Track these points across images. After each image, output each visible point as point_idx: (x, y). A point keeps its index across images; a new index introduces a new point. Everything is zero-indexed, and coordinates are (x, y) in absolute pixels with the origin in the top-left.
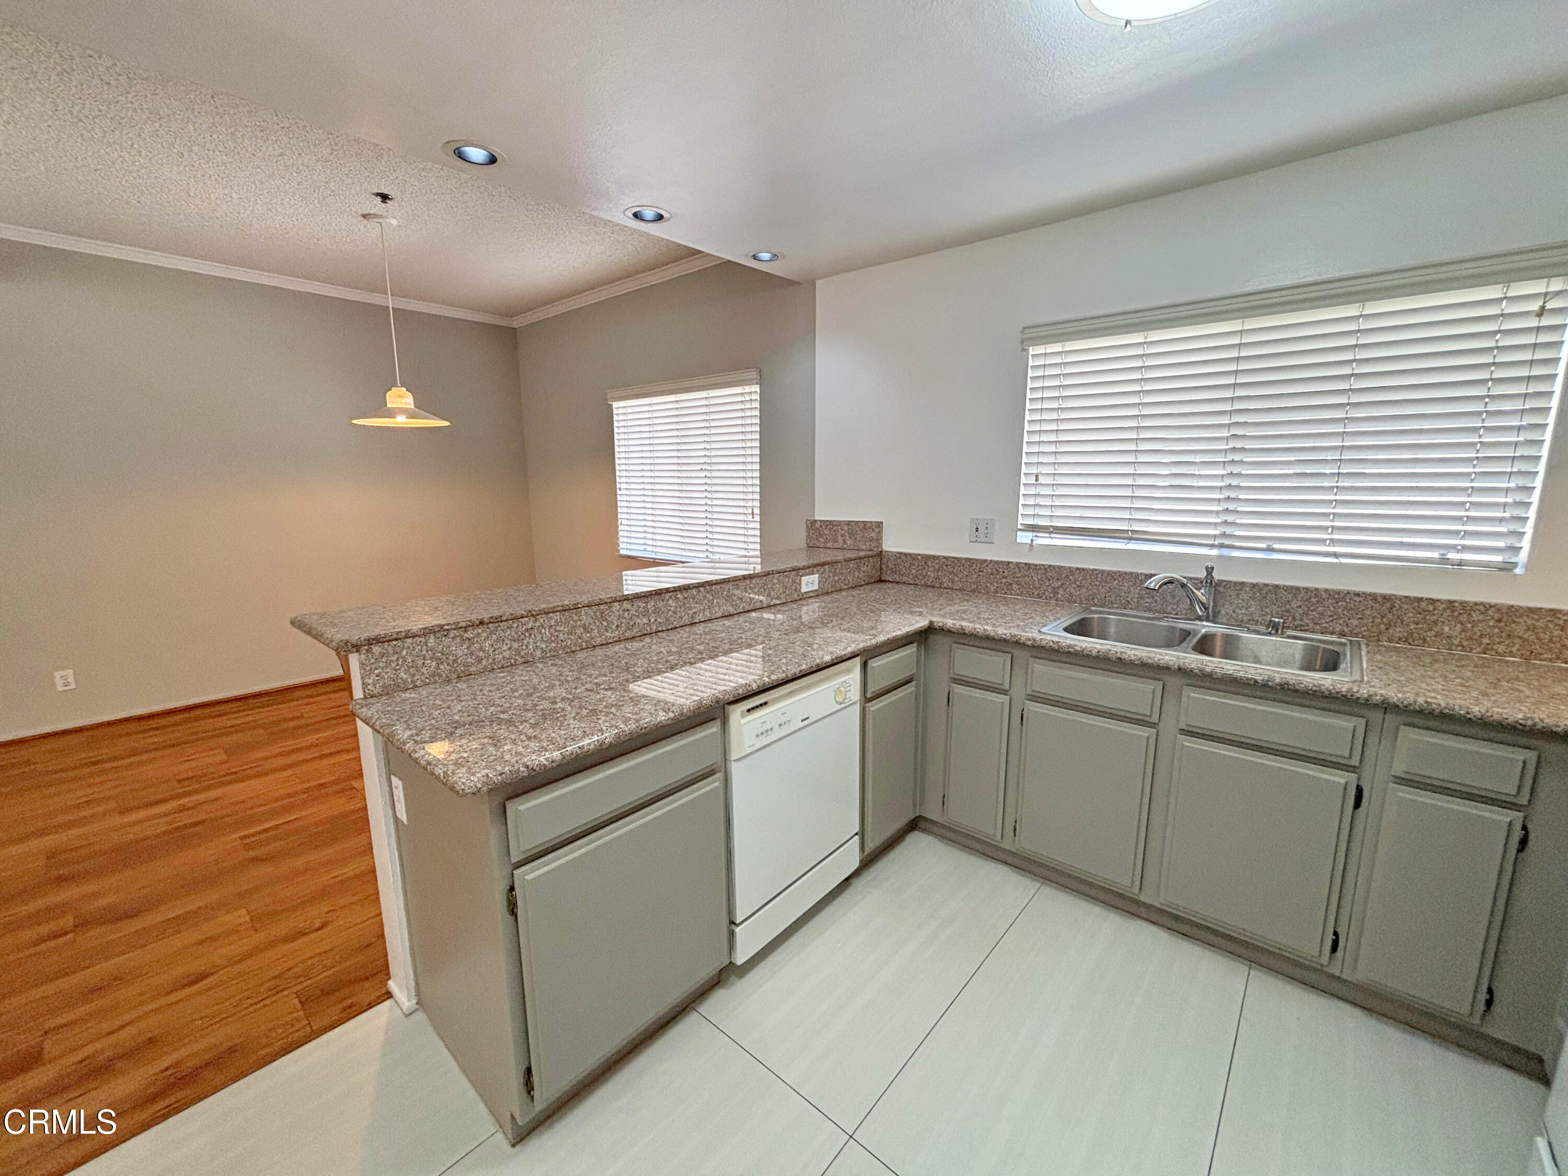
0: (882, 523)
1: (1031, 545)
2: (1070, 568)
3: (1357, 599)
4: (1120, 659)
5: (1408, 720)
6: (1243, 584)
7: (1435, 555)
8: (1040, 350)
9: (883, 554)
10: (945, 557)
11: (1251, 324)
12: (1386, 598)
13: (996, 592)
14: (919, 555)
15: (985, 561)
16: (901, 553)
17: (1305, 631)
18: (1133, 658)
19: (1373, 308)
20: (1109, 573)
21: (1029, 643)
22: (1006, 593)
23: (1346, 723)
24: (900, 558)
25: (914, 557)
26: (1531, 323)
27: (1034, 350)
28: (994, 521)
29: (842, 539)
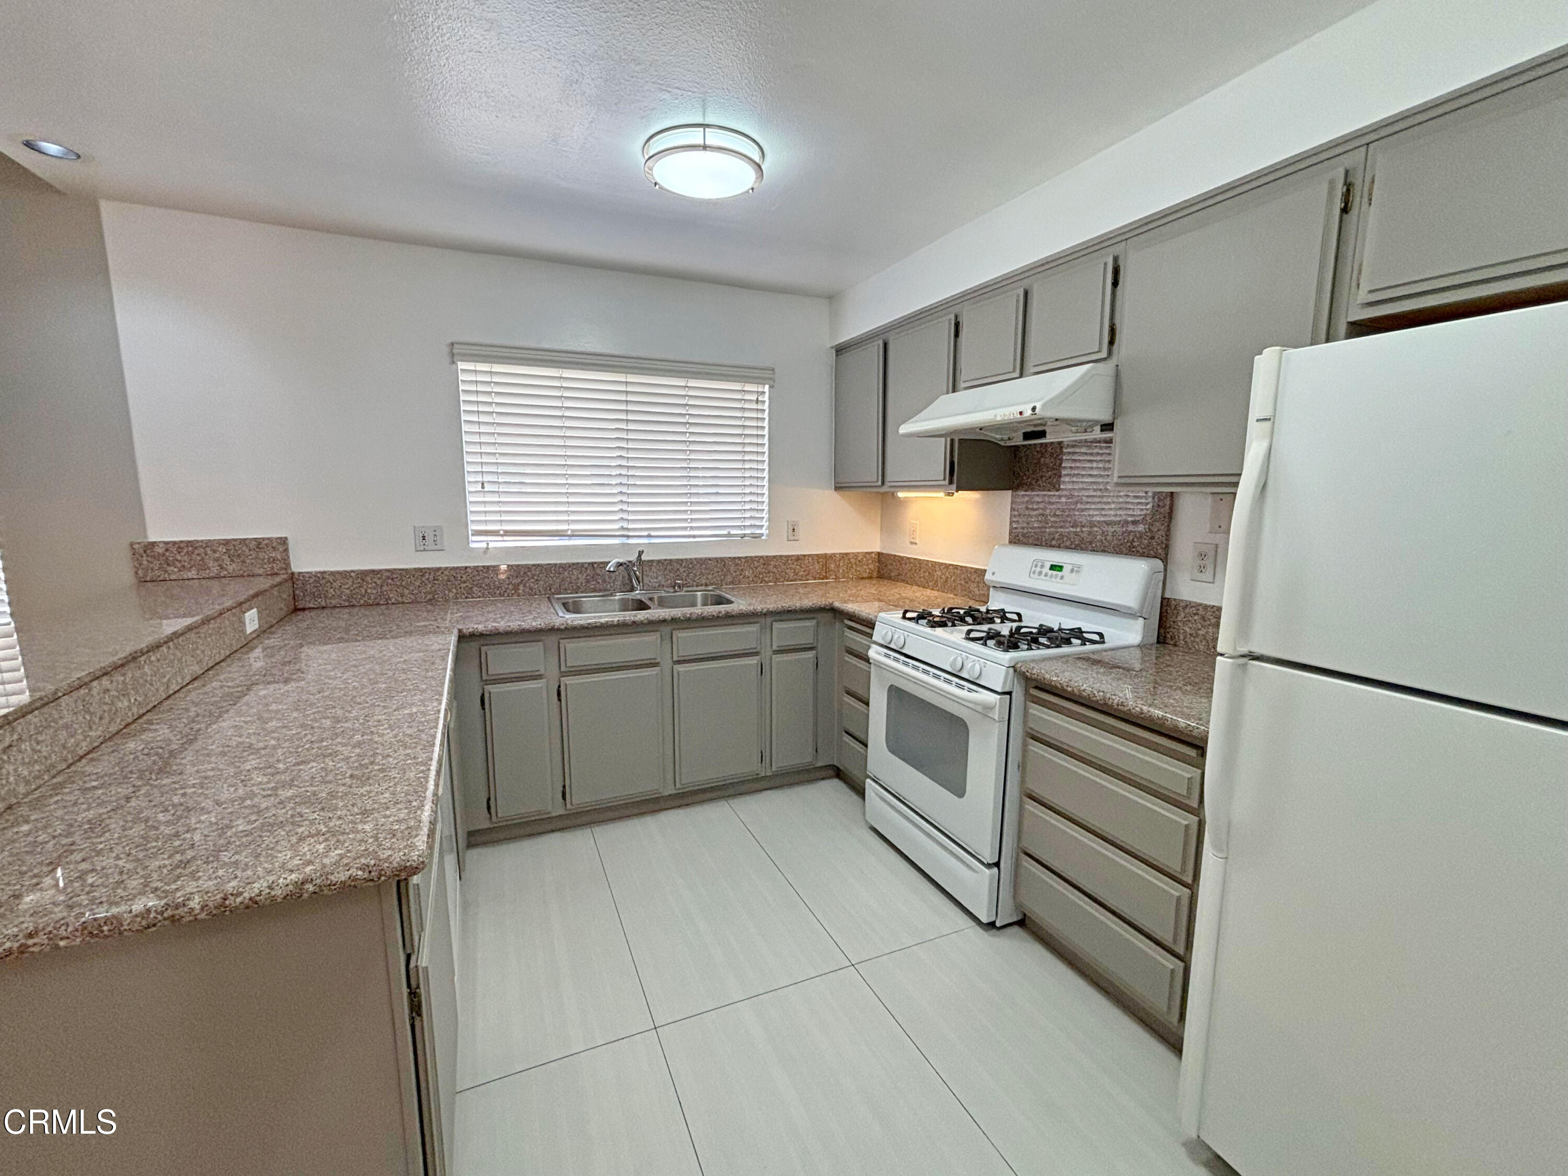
0: (286, 538)
1: (487, 548)
2: (526, 565)
3: (710, 562)
4: (634, 622)
5: (777, 618)
6: (652, 561)
7: (725, 532)
8: (468, 366)
9: (296, 576)
10: (387, 570)
11: (631, 378)
12: (722, 559)
14: (353, 571)
15: (439, 569)
16: (324, 572)
17: (690, 586)
18: (643, 619)
19: (692, 383)
21: (562, 627)
22: (467, 598)
23: (754, 628)
24: (323, 578)
25: (345, 575)
26: (754, 406)
27: (461, 365)
28: (440, 528)
29: (216, 564)
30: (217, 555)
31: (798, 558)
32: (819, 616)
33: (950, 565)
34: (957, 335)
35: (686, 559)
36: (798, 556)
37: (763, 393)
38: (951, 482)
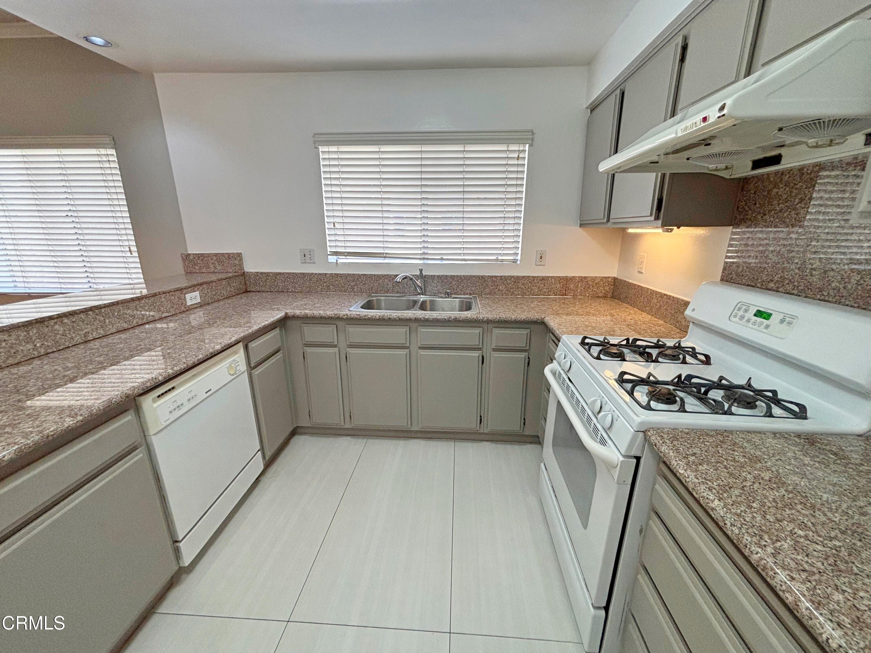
0: (241, 253)
1: (337, 263)
2: (358, 274)
3: (474, 278)
4: (390, 319)
5: (495, 325)
6: (434, 276)
7: (494, 258)
8: (326, 149)
9: (246, 274)
10: (287, 273)
11: (425, 148)
12: (483, 277)
13: (322, 291)
14: (271, 273)
15: (312, 274)
16: (258, 273)
17: (459, 294)
18: (395, 317)
19: (469, 148)
20: (378, 276)
21: (345, 317)
22: (327, 291)
23: (477, 331)
24: (258, 276)
25: (267, 274)
26: (516, 162)
27: (321, 149)
28: (313, 250)
29: (213, 266)
30: (213, 261)
31: (543, 279)
32: (534, 327)
33: (665, 295)
34: (683, 59)
35: (457, 276)
36: (543, 277)
37: (524, 151)
38: (657, 218)
